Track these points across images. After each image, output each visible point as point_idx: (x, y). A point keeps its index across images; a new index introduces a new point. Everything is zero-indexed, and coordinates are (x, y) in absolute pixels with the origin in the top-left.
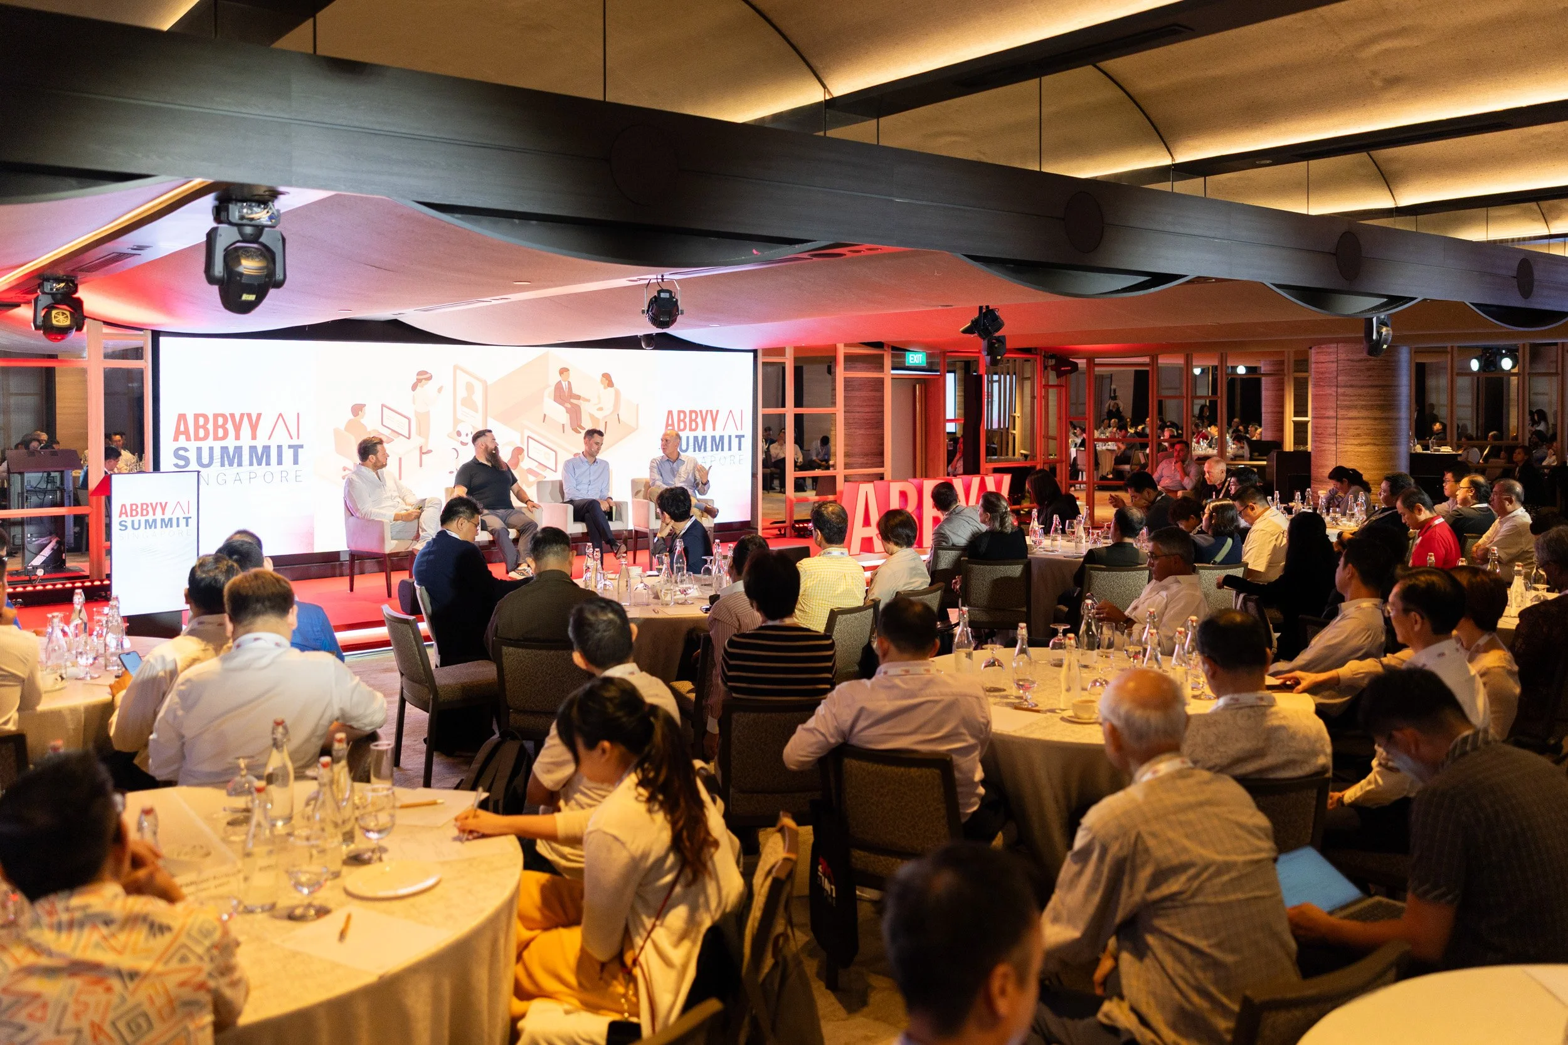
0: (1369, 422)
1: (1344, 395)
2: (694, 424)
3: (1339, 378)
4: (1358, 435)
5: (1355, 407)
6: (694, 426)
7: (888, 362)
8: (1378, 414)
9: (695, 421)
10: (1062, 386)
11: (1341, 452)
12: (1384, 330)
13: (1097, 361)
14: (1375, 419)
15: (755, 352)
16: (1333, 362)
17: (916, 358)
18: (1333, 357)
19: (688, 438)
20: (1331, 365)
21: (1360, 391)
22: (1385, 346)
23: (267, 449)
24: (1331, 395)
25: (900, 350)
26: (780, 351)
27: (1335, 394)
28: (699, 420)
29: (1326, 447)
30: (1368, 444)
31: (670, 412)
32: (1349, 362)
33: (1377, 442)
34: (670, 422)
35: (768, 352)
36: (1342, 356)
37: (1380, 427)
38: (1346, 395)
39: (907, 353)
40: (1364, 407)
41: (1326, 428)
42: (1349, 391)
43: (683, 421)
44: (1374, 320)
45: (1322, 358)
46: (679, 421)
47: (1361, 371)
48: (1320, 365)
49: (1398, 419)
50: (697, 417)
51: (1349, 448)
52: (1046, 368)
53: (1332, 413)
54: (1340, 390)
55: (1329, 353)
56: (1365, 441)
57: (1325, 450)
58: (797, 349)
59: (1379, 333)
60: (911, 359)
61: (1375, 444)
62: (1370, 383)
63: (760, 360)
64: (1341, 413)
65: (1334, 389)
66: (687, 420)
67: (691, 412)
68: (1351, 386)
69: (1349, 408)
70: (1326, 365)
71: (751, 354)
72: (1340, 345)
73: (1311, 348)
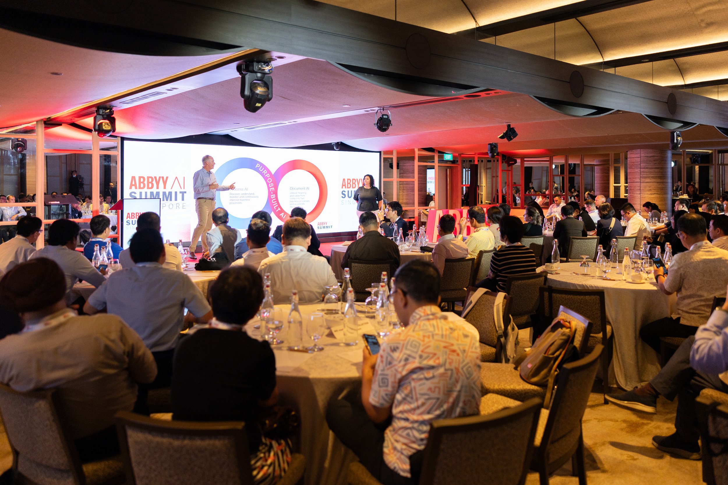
0: (655, 184)
1: (643, 172)
2: (354, 185)
3: (641, 165)
4: (650, 190)
5: (649, 177)
6: (354, 186)
7: (436, 159)
8: (659, 180)
9: (355, 183)
10: (510, 170)
11: (642, 197)
12: (679, 138)
13: (525, 159)
14: (658, 182)
15: (380, 152)
16: (638, 157)
17: (448, 157)
18: (638, 155)
19: (351, 191)
20: (637, 159)
21: (651, 170)
22: (679, 146)
23: (170, 193)
24: (638, 172)
25: (441, 153)
26: (390, 152)
27: (639, 172)
28: (356, 183)
29: (636, 195)
30: (655, 194)
31: (344, 180)
32: (647, 158)
33: (658, 193)
34: (344, 184)
35: (386, 152)
36: (643, 155)
37: (660, 186)
38: (645, 172)
39: (444, 154)
40: (653, 177)
41: (636, 187)
42: (646, 170)
43: (350, 183)
44: (675, 134)
45: (633, 156)
46: (348, 183)
47: (651, 161)
48: (632, 159)
49: (667, 183)
50: (355, 182)
51: (646, 196)
52: (503, 162)
53: (638, 180)
54: (642, 170)
55: (637, 154)
56: (653, 193)
57: (635, 197)
58: (398, 153)
59: (677, 140)
60: (446, 157)
61: (657, 194)
62: (654, 167)
63: (382, 156)
64: (642, 180)
65: (639, 169)
66: (351, 183)
67: (353, 179)
68: (647, 168)
69: (645, 178)
70: (635, 159)
71: (379, 154)
72: (641, 150)
73: (627, 152)
